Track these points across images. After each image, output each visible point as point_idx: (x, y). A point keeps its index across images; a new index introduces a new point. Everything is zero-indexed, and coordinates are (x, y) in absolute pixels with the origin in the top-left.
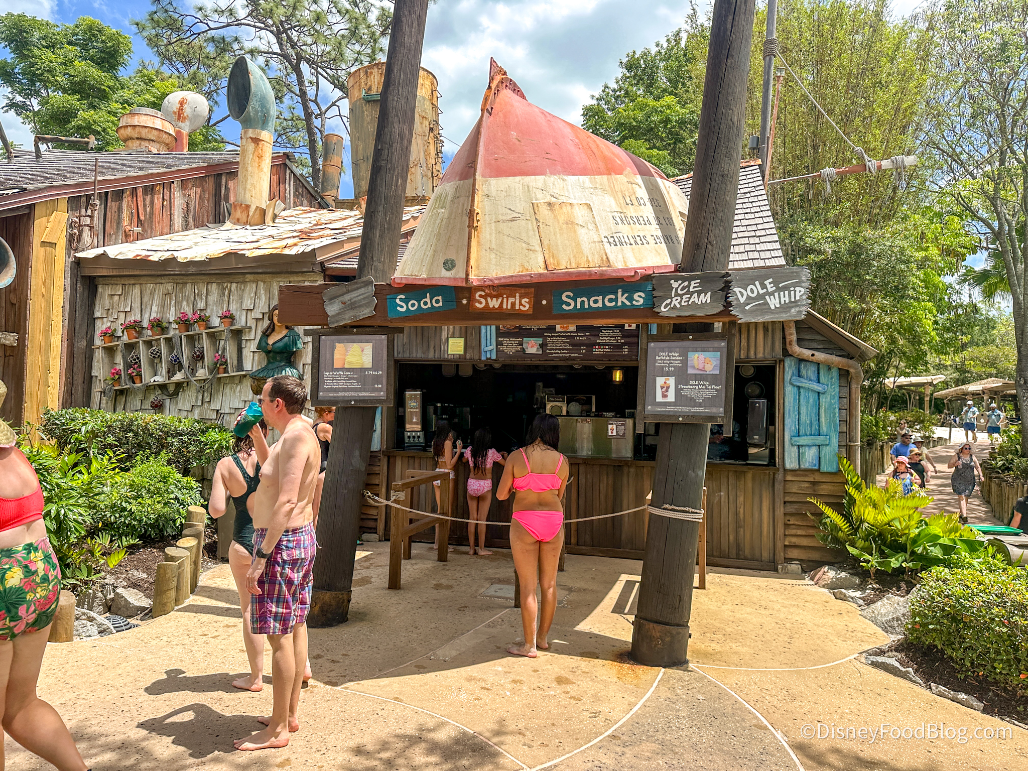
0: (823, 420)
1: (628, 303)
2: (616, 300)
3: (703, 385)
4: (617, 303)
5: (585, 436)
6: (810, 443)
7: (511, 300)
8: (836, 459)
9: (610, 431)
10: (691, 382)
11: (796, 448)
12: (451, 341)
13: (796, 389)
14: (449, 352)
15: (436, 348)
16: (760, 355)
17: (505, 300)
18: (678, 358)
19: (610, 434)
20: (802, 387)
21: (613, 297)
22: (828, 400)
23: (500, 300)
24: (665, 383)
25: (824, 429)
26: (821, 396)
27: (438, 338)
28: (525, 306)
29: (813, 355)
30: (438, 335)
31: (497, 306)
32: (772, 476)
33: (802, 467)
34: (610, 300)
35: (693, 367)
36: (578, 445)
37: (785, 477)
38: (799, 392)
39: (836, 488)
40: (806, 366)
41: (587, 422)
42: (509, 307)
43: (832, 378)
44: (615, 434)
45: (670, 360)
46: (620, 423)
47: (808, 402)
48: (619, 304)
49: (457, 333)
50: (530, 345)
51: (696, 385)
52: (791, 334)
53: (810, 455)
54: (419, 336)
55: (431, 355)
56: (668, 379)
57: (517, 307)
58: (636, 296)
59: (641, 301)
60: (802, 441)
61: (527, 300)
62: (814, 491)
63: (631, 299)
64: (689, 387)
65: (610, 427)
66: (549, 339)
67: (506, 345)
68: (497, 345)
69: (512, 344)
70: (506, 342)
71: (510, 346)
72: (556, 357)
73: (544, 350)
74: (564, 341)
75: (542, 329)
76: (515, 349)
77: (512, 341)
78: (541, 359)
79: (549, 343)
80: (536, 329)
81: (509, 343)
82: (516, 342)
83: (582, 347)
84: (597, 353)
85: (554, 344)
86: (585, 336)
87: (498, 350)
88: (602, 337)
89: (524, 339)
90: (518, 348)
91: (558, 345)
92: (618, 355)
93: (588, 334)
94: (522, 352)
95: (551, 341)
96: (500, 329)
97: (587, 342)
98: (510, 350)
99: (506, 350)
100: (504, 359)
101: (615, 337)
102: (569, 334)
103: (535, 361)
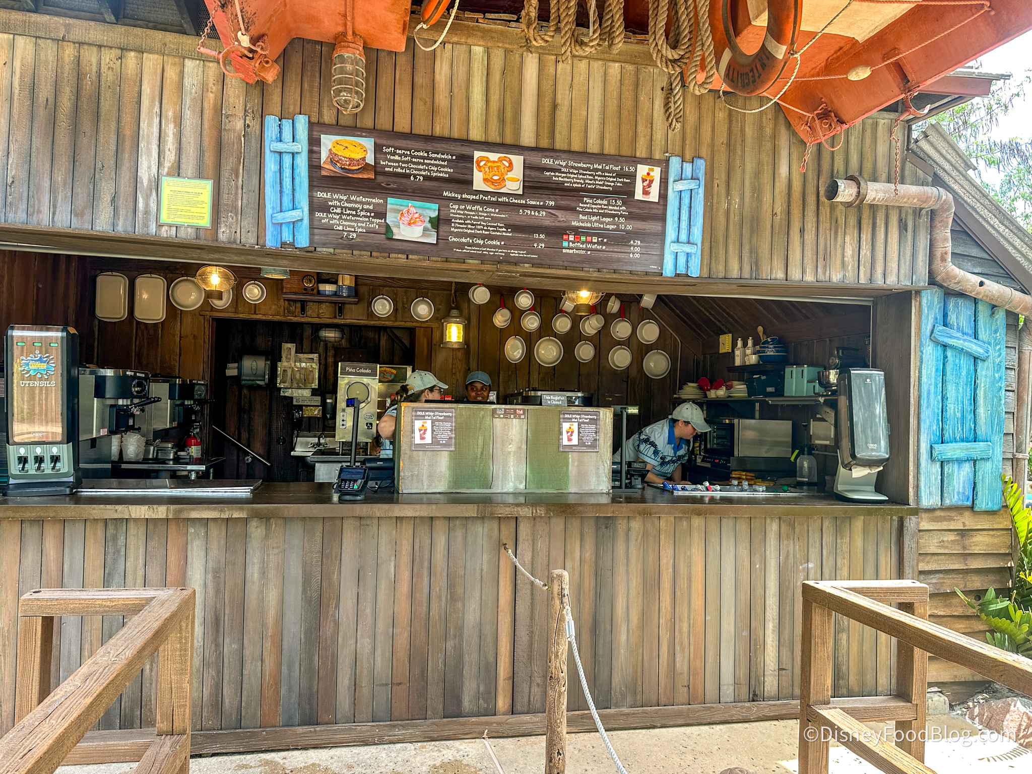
0: (981, 411)
5: (512, 448)
6: (961, 454)
8: (1000, 484)
9: (565, 436)
11: (938, 464)
12: (169, 185)
13: (940, 349)
14: (164, 218)
15: (121, 203)
16: (892, 281)
19: (565, 442)
20: (953, 348)
22: (990, 373)
25: (982, 430)
26: (980, 364)
27: (125, 174)
29: (981, 284)
30: (126, 164)
32: (895, 523)
33: (947, 502)
36: (496, 469)
37: (918, 524)
38: (945, 357)
39: (996, 541)
40: (956, 306)
41: (517, 417)
43: (996, 331)
44: (575, 441)
46: (586, 418)
47: (958, 376)
49: (189, 163)
50: (406, 219)
52: (946, 240)
53: (960, 477)
54: (63, 162)
55: (103, 224)
60: (952, 450)
62: (964, 548)
65: (566, 426)
66: (456, 207)
67: (339, 211)
68: (312, 210)
69: (356, 209)
70: (338, 204)
71: (349, 215)
72: (472, 256)
73: (441, 233)
74: (492, 217)
75: (437, 179)
76: (364, 225)
77: (356, 202)
78: (434, 259)
79: (456, 218)
80: (422, 178)
81: (346, 208)
82: (366, 207)
83: (536, 236)
84: (571, 251)
85: (468, 222)
86: (544, 207)
87: (316, 223)
88: (584, 214)
89: (390, 200)
90: (373, 223)
91: (477, 225)
92: (618, 260)
93: (552, 203)
94: (383, 236)
95: (459, 214)
96: (319, 167)
97: (548, 222)
98: (349, 226)
99: (339, 225)
100: (332, 250)
101: (613, 216)
102: (505, 199)
103: (419, 260)
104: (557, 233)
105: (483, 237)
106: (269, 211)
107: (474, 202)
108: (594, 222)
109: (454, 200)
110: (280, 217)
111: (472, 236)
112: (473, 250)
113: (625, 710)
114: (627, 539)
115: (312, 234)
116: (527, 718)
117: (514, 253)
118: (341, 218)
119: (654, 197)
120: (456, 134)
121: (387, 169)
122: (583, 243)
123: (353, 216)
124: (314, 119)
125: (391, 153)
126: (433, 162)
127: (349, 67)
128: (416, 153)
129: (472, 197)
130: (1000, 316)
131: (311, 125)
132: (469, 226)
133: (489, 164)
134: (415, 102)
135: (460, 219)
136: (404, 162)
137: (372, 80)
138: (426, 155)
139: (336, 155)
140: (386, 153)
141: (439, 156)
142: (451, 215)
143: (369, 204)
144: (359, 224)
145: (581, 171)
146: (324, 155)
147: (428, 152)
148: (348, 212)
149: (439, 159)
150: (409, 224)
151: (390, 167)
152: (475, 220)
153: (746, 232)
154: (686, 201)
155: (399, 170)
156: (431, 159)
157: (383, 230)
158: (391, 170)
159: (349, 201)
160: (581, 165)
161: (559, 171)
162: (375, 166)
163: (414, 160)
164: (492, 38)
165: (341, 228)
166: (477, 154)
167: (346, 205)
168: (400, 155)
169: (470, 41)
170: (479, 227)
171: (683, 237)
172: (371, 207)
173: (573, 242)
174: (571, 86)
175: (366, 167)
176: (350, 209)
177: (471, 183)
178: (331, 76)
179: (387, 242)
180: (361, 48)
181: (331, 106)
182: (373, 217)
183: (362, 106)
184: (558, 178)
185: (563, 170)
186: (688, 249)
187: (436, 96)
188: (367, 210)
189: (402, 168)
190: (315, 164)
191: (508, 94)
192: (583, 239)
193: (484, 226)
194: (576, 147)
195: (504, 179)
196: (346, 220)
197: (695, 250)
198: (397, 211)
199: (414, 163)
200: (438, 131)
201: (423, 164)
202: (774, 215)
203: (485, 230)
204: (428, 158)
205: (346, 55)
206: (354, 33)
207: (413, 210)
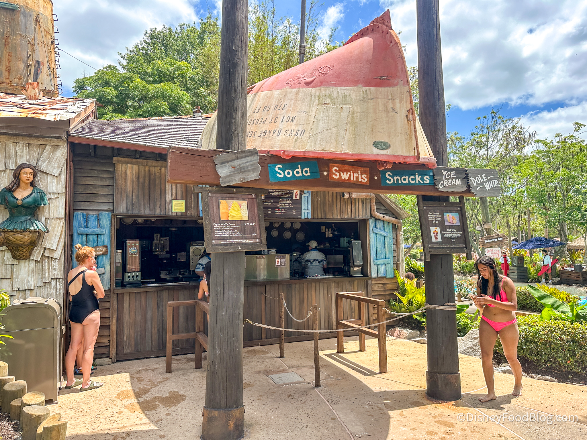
0: (387, 250)
1: (422, 182)
2: (415, 179)
3: (454, 232)
4: (416, 181)
5: (262, 267)
6: (382, 263)
7: (355, 175)
8: (393, 270)
9: (276, 263)
10: (448, 230)
11: (376, 266)
12: (174, 202)
13: (375, 234)
14: (173, 211)
15: (162, 207)
16: (361, 217)
17: (352, 174)
18: (439, 216)
19: (277, 265)
20: (378, 234)
21: (414, 177)
22: (388, 240)
23: (349, 174)
24: (435, 230)
25: (387, 256)
26: (386, 238)
27: (163, 199)
28: (364, 180)
29: (384, 217)
30: (163, 197)
31: (347, 178)
32: (366, 282)
33: (379, 276)
34: (412, 179)
35: (447, 221)
36: (258, 273)
37: (372, 282)
38: (376, 236)
39: (393, 286)
40: (378, 223)
41: (263, 258)
42: (355, 179)
43: (390, 229)
44: (279, 264)
45: (435, 217)
46: (282, 257)
47: (380, 241)
48: (417, 182)
49: (179, 196)
51: (450, 232)
52: (374, 206)
53: (382, 269)
54: (147, 197)
55: (157, 212)
56: (436, 228)
57: (360, 180)
58: (425, 178)
59: (428, 182)
60: (379, 262)
61: (366, 176)
62: (384, 288)
63: (422, 179)
64: (447, 233)
65: (277, 260)
83: (268, 210)
84: (278, 213)
86: (270, 202)
88: (281, 203)
92: (290, 215)
93: (272, 201)
97: (271, 206)
101: (288, 204)
104: (274, 209)
106: (200, 207)
108: (283, 205)
113: (296, 336)
114: (295, 290)
116: (270, 340)
119: (298, 198)
122: (281, 211)
130: (391, 225)
145: (279, 192)
153: (322, 206)
154: (306, 199)
171: (306, 208)
173: (278, 211)
184: (274, 194)
185: (275, 192)
186: (308, 211)
197: (310, 212)
202: (329, 201)
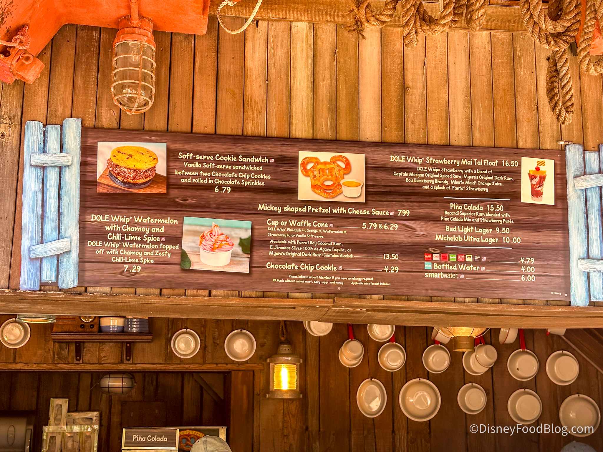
66: (276, 223)
67: (119, 237)
68: (83, 238)
69: (141, 234)
70: (118, 228)
71: (132, 242)
72: (298, 288)
73: (255, 259)
74: (325, 235)
75: (249, 189)
76: (152, 254)
77: (141, 225)
78: (246, 293)
79: (276, 239)
80: (229, 189)
81: (128, 233)
82: (154, 230)
83: (387, 257)
84: (437, 276)
85: (293, 242)
86: (395, 218)
87: (88, 255)
88: (452, 224)
89: (187, 220)
90: (163, 250)
91: (305, 245)
92: (505, 286)
93: (407, 212)
94: (177, 267)
95: (280, 233)
96: (95, 183)
97: (403, 238)
98: (132, 256)
99: (118, 256)
100: (107, 290)
101: (493, 226)
102: (341, 210)
103: (225, 297)
104: (416, 251)
105: (313, 262)
106: (26, 243)
107: (300, 216)
108: (467, 235)
109: (273, 214)
110: (40, 250)
111: (298, 261)
112: (300, 280)
115: (82, 270)
117: (357, 281)
118: (121, 247)
119: (548, 198)
120: (274, 132)
121: (183, 180)
122: (453, 264)
123: (137, 242)
124: (89, 123)
125: (189, 160)
126: (244, 168)
127: (135, 58)
128: (221, 159)
129: (295, 210)
131: (85, 130)
132: (294, 248)
133: (319, 167)
134: (220, 95)
135: (282, 238)
136: (205, 170)
137: (164, 71)
138: (235, 159)
139: (116, 166)
140: (182, 160)
141: (253, 160)
142: (270, 234)
143: (159, 226)
144: (146, 254)
145: (444, 169)
146: (101, 167)
147: (237, 156)
148: (131, 238)
149: (252, 164)
150: (212, 249)
151: (188, 177)
152: (302, 239)
155: (200, 181)
156: (242, 164)
157: (177, 259)
158: (189, 181)
159: (132, 224)
160: (444, 161)
161: (415, 170)
162: (168, 178)
163: (219, 167)
164: (319, 11)
165: (121, 260)
166: (302, 155)
167: (129, 229)
168: (201, 162)
169: (290, 16)
170: (307, 248)
171: (596, 251)
172: (162, 230)
173: (439, 263)
174: (425, 64)
175: (157, 179)
176: (134, 234)
177: (294, 191)
178: (111, 68)
179: (183, 275)
180: (150, 34)
181: (111, 106)
182: (163, 243)
183: (151, 103)
184: (413, 179)
185: (420, 168)
187: (248, 86)
188: (156, 235)
189: (203, 178)
190: (89, 179)
191: (342, 79)
192: (453, 258)
193: (314, 246)
194: (435, 138)
195: (339, 185)
196: (128, 249)
198: (195, 233)
199: (219, 171)
200: (250, 129)
201: (231, 171)
203: (316, 252)
204: (237, 163)
205: (130, 43)
206: (141, 17)
207: (217, 231)
